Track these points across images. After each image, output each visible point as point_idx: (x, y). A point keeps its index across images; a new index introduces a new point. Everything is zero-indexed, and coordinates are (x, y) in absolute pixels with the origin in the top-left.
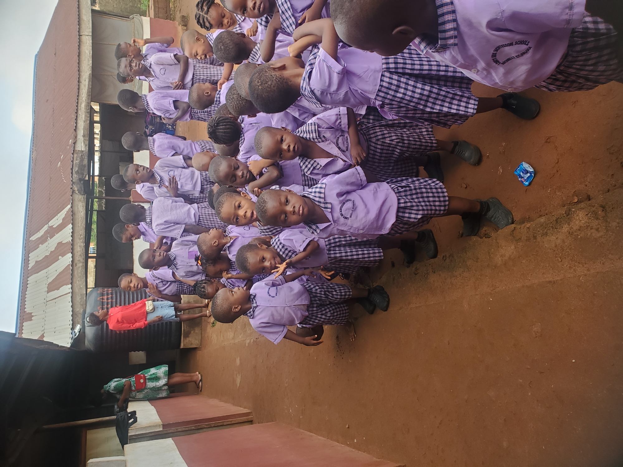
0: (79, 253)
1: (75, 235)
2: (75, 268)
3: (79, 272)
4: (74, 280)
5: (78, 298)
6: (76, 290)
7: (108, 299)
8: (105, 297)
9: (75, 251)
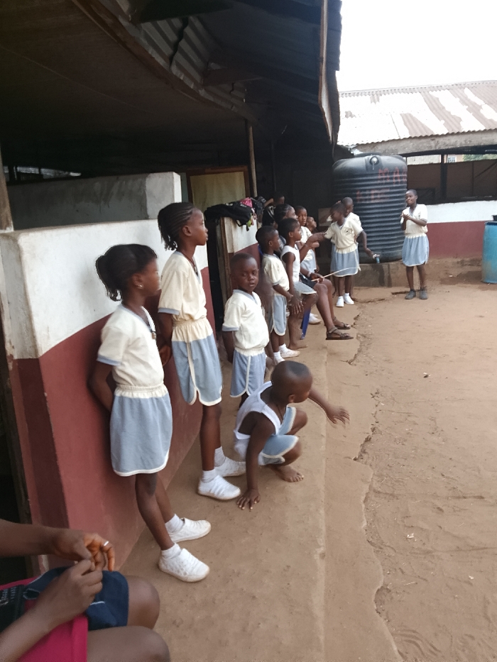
0: (447, 142)
1: (471, 135)
2: (429, 139)
3: (425, 144)
4: (414, 140)
5: (393, 146)
6: (402, 144)
7: (396, 178)
8: (398, 175)
9: (450, 137)
